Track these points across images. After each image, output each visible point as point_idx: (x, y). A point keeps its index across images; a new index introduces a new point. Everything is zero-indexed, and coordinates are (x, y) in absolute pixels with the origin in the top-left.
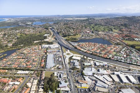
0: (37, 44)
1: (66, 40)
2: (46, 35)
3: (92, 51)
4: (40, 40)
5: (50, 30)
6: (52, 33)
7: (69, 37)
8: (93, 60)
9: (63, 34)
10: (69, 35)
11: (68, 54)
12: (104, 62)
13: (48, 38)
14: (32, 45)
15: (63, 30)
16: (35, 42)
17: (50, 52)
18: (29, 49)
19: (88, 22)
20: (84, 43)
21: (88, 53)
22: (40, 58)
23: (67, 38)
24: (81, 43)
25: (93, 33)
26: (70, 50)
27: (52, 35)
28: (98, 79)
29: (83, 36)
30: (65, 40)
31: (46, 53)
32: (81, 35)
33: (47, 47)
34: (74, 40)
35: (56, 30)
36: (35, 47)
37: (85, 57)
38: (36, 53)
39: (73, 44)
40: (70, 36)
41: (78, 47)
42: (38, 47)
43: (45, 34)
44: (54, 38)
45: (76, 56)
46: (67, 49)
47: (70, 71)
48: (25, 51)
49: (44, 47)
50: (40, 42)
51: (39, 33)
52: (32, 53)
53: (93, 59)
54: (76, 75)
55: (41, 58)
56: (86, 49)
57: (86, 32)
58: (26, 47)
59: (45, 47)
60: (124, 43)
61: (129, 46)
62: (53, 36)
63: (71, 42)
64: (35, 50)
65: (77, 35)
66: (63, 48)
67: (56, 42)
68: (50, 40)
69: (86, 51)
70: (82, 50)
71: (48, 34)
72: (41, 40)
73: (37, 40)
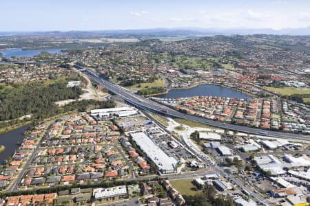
0: (69, 109)
1: (139, 93)
3: (225, 115)
4: (70, 98)
5: (75, 69)
6: (86, 78)
7: (139, 87)
8: (251, 138)
10: (138, 82)
11: (179, 129)
12: (279, 140)
13: (87, 92)
14: (57, 113)
15: (113, 69)
17: (130, 129)
18: (59, 124)
19: (147, 48)
20: (190, 99)
22: (115, 146)
24: (184, 100)
25: (186, 73)
26: (172, 117)
27: (90, 84)
28: (304, 179)
29: (170, 81)
30: (137, 94)
35: (94, 70)
36: (73, 119)
37: (231, 133)
38: (94, 134)
40: (143, 82)
41: (185, 109)
42: (80, 117)
43: (68, 80)
44: (104, 90)
46: (163, 114)
47: (227, 171)
50: (73, 103)
53: (251, 136)
54: (250, 179)
55: (120, 147)
56: (209, 113)
57: (168, 72)
58: (47, 121)
59: (99, 115)
60: (271, 92)
61: (289, 99)
62: (95, 85)
66: (150, 114)
67: (120, 101)
68: (96, 96)
69: (213, 117)
70: (202, 115)
71: (76, 80)
72: (74, 98)
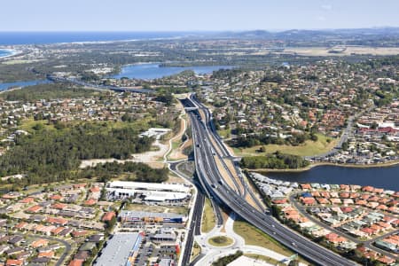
0: (87, 174)
1: (241, 164)
2: (151, 132)
3: (361, 234)
5: (179, 106)
6: (185, 123)
7: (260, 151)
9: (234, 132)
10: (265, 141)
11: (218, 241)
13: (158, 150)
14: (62, 178)
15: (246, 111)
16: (85, 164)
17: (133, 223)
18: (42, 195)
20: (331, 190)
21: (330, 246)
22: (69, 246)
23: (253, 155)
24: (316, 188)
26: (238, 219)
27: (179, 136)
29: (345, 146)
30: (236, 164)
31: (108, 225)
32: (337, 142)
33: (131, 192)
34: (286, 170)
35: (211, 109)
36: (71, 192)
38: (66, 221)
39: (268, 189)
40: (273, 142)
41: (286, 207)
42: (85, 191)
43: (152, 124)
44: (185, 152)
45: (257, 257)
46: (228, 211)
48: (17, 207)
49: (113, 193)
50: (106, 165)
51: (123, 119)
52: (45, 218)
55: (74, 249)
56: (327, 225)
57: (374, 126)
58: (32, 189)
59: (118, 191)
62: (184, 139)
63: (262, 178)
64: (65, 207)
65: (310, 143)
66: (206, 206)
67: (187, 173)
68: (162, 158)
69: (325, 232)
70: (307, 224)
71: (166, 127)
73: (95, 157)
